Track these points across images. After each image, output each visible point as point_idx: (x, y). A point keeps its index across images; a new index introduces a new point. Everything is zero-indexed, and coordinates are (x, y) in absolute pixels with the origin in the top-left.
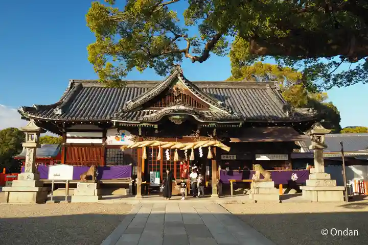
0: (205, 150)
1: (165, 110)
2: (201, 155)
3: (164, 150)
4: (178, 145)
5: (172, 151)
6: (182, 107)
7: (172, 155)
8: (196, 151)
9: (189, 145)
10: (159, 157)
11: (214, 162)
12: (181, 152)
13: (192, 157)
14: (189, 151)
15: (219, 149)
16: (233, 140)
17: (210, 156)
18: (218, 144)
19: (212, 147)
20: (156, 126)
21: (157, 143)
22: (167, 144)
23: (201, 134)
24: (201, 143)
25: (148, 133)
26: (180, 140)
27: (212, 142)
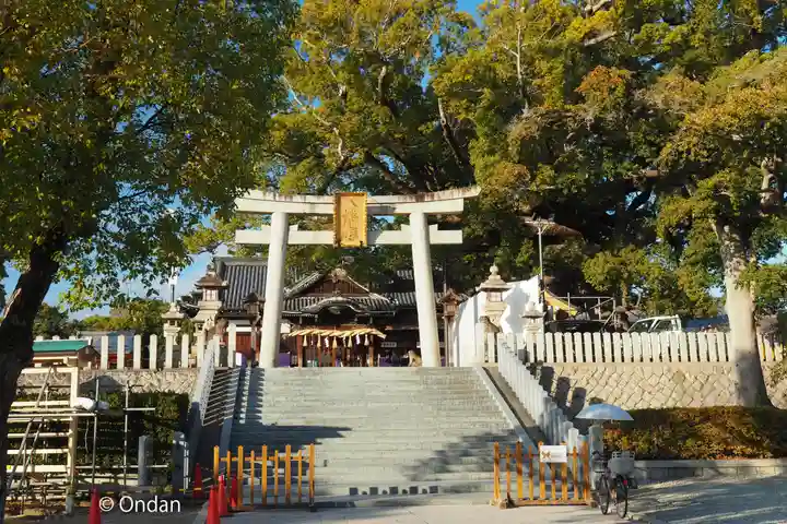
0: (362, 337)
1: (325, 301)
2: (358, 342)
3: (323, 338)
4: (337, 333)
5: (331, 339)
6: (340, 299)
7: (331, 343)
8: (354, 339)
9: (347, 333)
10: (319, 345)
11: (371, 349)
12: (339, 340)
13: (350, 344)
14: (347, 338)
15: (375, 336)
16: (388, 328)
17: (367, 343)
18: (375, 332)
19: (369, 334)
20: (316, 316)
21: (316, 331)
22: (326, 332)
23: (358, 322)
24: (359, 331)
25: (308, 322)
26: (338, 328)
27: (369, 330)
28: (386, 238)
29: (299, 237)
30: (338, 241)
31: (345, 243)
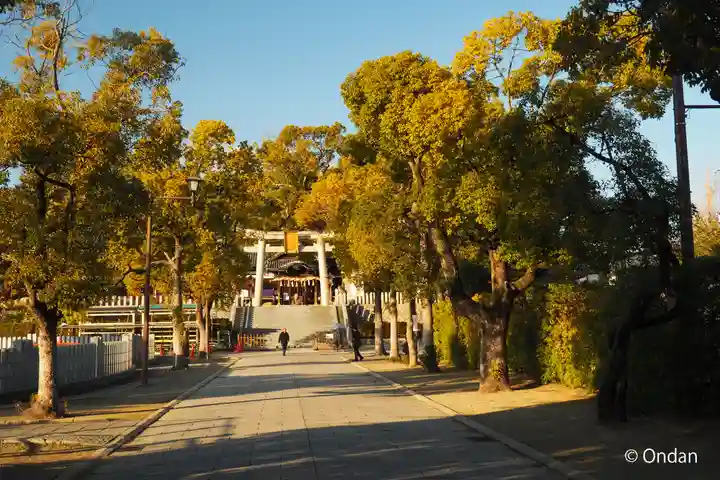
0: (311, 281)
1: (291, 263)
2: (309, 284)
3: (291, 282)
4: (298, 279)
6: (299, 262)
7: (295, 285)
8: (307, 282)
9: (303, 279)
10: (288, 286)
11: (316, 287)
12: (299, 283)
13: (305, 286)
14: (303, 282)
17: (313, 284)
20: (287, 271)
21: (287, 278)
22: (292, 279)
24: (309, 278)
27: (314, 278)
28: (307, 249)
29: (270, 249)
30: (286, 250)
31: (289, 252)
